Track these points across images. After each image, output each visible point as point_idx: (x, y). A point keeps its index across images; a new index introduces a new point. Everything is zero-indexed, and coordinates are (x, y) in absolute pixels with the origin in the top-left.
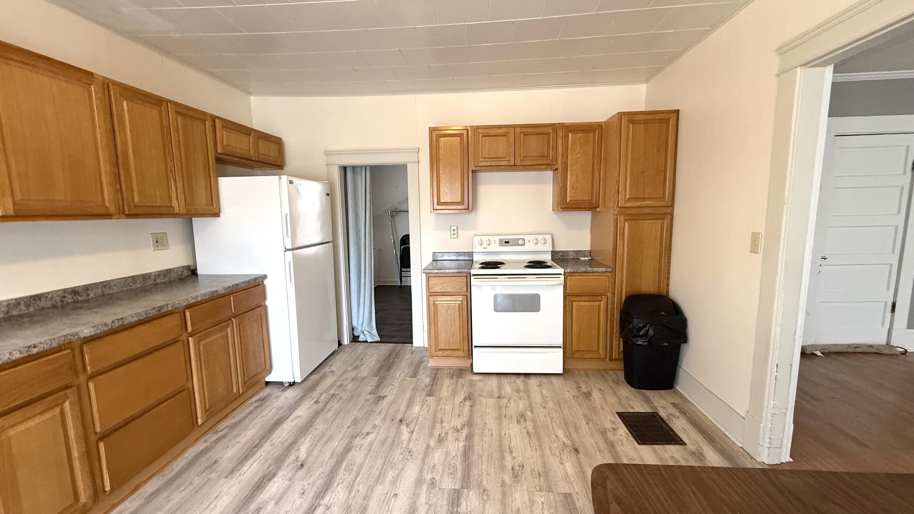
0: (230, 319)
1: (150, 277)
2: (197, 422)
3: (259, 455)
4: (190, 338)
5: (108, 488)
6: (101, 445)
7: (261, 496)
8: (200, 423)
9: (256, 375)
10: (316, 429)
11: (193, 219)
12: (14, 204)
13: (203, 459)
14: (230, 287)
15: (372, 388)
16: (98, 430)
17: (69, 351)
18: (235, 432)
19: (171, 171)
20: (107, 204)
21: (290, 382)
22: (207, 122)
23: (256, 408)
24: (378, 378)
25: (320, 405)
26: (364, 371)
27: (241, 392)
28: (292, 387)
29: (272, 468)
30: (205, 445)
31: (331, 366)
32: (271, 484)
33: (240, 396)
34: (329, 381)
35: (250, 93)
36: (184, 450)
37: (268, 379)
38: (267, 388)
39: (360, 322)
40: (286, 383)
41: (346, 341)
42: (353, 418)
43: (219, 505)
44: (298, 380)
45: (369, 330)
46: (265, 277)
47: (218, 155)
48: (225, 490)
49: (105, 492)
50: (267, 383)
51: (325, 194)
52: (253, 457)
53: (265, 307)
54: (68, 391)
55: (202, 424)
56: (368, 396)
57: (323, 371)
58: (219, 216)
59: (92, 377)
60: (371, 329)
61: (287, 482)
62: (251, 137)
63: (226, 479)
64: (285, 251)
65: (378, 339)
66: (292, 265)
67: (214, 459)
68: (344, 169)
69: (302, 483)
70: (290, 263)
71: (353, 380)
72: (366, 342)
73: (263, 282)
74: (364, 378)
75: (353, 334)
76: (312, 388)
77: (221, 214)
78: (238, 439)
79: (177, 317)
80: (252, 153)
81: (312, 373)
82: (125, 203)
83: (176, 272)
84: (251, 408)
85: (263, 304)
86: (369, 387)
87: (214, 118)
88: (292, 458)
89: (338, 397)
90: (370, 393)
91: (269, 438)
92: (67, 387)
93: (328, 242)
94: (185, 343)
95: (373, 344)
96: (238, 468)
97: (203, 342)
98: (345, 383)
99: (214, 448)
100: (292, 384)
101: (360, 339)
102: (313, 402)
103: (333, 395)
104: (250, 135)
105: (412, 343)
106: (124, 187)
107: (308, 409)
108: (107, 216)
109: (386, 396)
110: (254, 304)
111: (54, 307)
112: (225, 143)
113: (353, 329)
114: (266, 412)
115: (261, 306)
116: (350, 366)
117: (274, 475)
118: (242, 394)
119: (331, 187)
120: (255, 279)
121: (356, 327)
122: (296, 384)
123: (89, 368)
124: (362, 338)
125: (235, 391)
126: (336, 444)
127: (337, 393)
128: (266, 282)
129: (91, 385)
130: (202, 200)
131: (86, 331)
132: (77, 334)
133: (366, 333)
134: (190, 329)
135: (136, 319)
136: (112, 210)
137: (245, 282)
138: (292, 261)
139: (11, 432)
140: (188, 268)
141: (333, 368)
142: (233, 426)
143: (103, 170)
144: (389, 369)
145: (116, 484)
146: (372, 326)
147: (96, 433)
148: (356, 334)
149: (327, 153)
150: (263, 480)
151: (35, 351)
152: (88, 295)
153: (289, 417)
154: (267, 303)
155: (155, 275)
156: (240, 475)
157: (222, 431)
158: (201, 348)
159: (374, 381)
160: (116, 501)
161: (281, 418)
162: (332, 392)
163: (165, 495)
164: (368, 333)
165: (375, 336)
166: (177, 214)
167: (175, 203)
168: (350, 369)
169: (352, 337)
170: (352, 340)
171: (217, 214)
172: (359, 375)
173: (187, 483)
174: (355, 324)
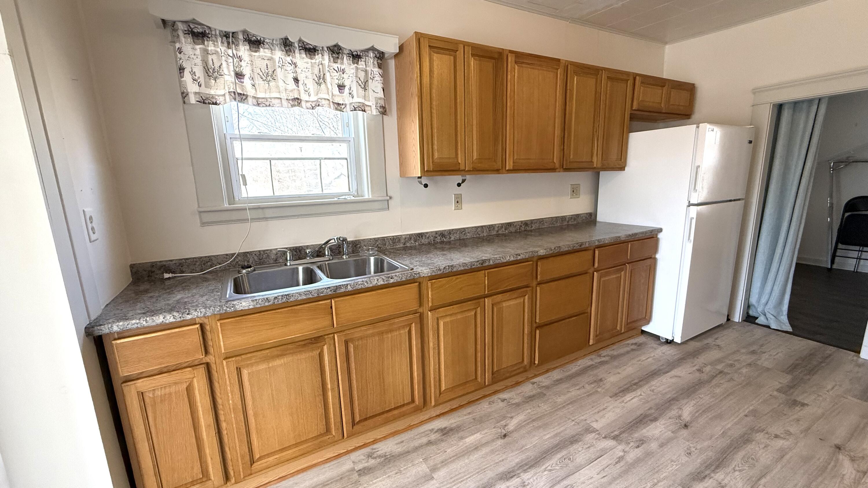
0: (625, 264)
1: (565, 219)
2: (589, 342)
3: (639, 394)
4: (595, 273)
5: (537, 362)
6: (538, 332)
7: (644, 431)
8: (591, 344)
9: (637, 321)
10: (700, 397)
11: (600, 172)
12: (513, 162)
13: (592, 373)
14: (630, 235)
15: (780, 385)
16: (537, 321)
17: (531, 262)
18: (615, 363)
19: (596, 131)
20: (555, 161)
21: (668, 340)
22: (629, 82)
23: (633, 350)
24: (789, 377)
25: (704, 377)
26: (765, 361)
27: (623, 331)
28: (669, 345)
29: (653, 411)
30: (590, 363)
31: (716, 339)
32: (653, 425)
33: (621, 334)
34: (714, 355)
35: (666, 43)
36: (576, 359)
37: (644, 328)
38: (642, 336)
39: (763, 300)
40: (663, 338)
41: (737, 317)
42: (751, 408)
43: (607, 416)
44: (678, 340)
45: (775, 315)
46: (660, 230)
47: (633, 112)
48: (611, 407)
49: (535, 364)
50: (643, 332)
51: (747, 142)
52: (634, 393)
53: (655, 260)
54: (528, 289)
55: (592, 345)
56: (775, 393)
57: (706, 342)
58: (624, 170)
59: (539, 284)
60: (778, 313)
61: (670, 432)
62: (665, 89)
63: (611, 399)
64: (689, 206)
65: (790, 329)
66: (694, 221)
67: (600, 378)
68: (779, 108)
69: (687, 443)
70: (692, 219)
71: (750, 365)
72: (768, 327)
73: (657, 235)
74: (768, 369)
75: (748, 313)
76: (695, 354)
77: (626, 168)
78: (619, 370)
79: (590, 252)
80: (663, 105)
81: (692, 339)
82: (565, 159)
83: (582, 218)
84: (628, 349)
85: (653, 256)
86: (777, 383)
87: (635, 76)
88: (674, 412)
89: (728, 376)
90: (779, 390)
91: (647, 383)
92: (527, 287)
93: (739, 200)
94: (591, 275)
95: (780, 333)
96: (620, 394)
97: (602, 279)
98: (738, 366)
99: (599, 368)
100: (669, 342)
101: (757, 321)
102: (695, 368)
103: (721, 372)
104: (664, 86)
105: (859, 352)
106: (565, 148)
107: (690, 373)
108: (553, 170)
109: (807, 405)
110: (646, 255)
111: (516, 232)
112: (640, 99)
113: (749, 307)
114: (643, 358)
115: (651, 258)
116: (744, 348)
117: (655, 419)
118: (624, 333)
119: (757, 132)
120: (652, 231)
121: (754, 306)
122: (673, 343)
123: (539, 277)
124: (761, 320)
125: (618, 328)
126: (729, 426)
127: (725, 371)
128: (660, 236)
129: (538, 289)
130: (614, 155)
131: (541, 251)
132: (537, 252)
133: (769, 315)
134: (596, 265)
135: (567, 249)
136: (557, 165)
137: (642, 233)
138: (695, 217)
139: (504, 304)
140: (590, 214)
141: (718, 342)
142: (614, 358)
143: (556, 135)
144: (812, 372)
145: (541, 363)
146: (781, 311)
147: (536, 322)
148: (752, 313)
149: (756, 91)
150: (644, 418)
151: (519, 258)
152: (532, 227)
153: (668, 372)
154: (658, 256)
155: (569, 218)
156: (623, 401)
157: (604, 357)
158: (601, 282)
159: (786, 379)
160: (537, 373)
161: (660, 370)
162: (720, 367)
163: (566, 386)
164: (773, 318)
165: (784, 323)
166: (595, 168)
167: (595, 159)
168: (743, 351)
169: (746, 315)
170: (745, 318)
171: (622, 168)
172: (759, 363)
173: (581, 386)
174: (753, 300)
